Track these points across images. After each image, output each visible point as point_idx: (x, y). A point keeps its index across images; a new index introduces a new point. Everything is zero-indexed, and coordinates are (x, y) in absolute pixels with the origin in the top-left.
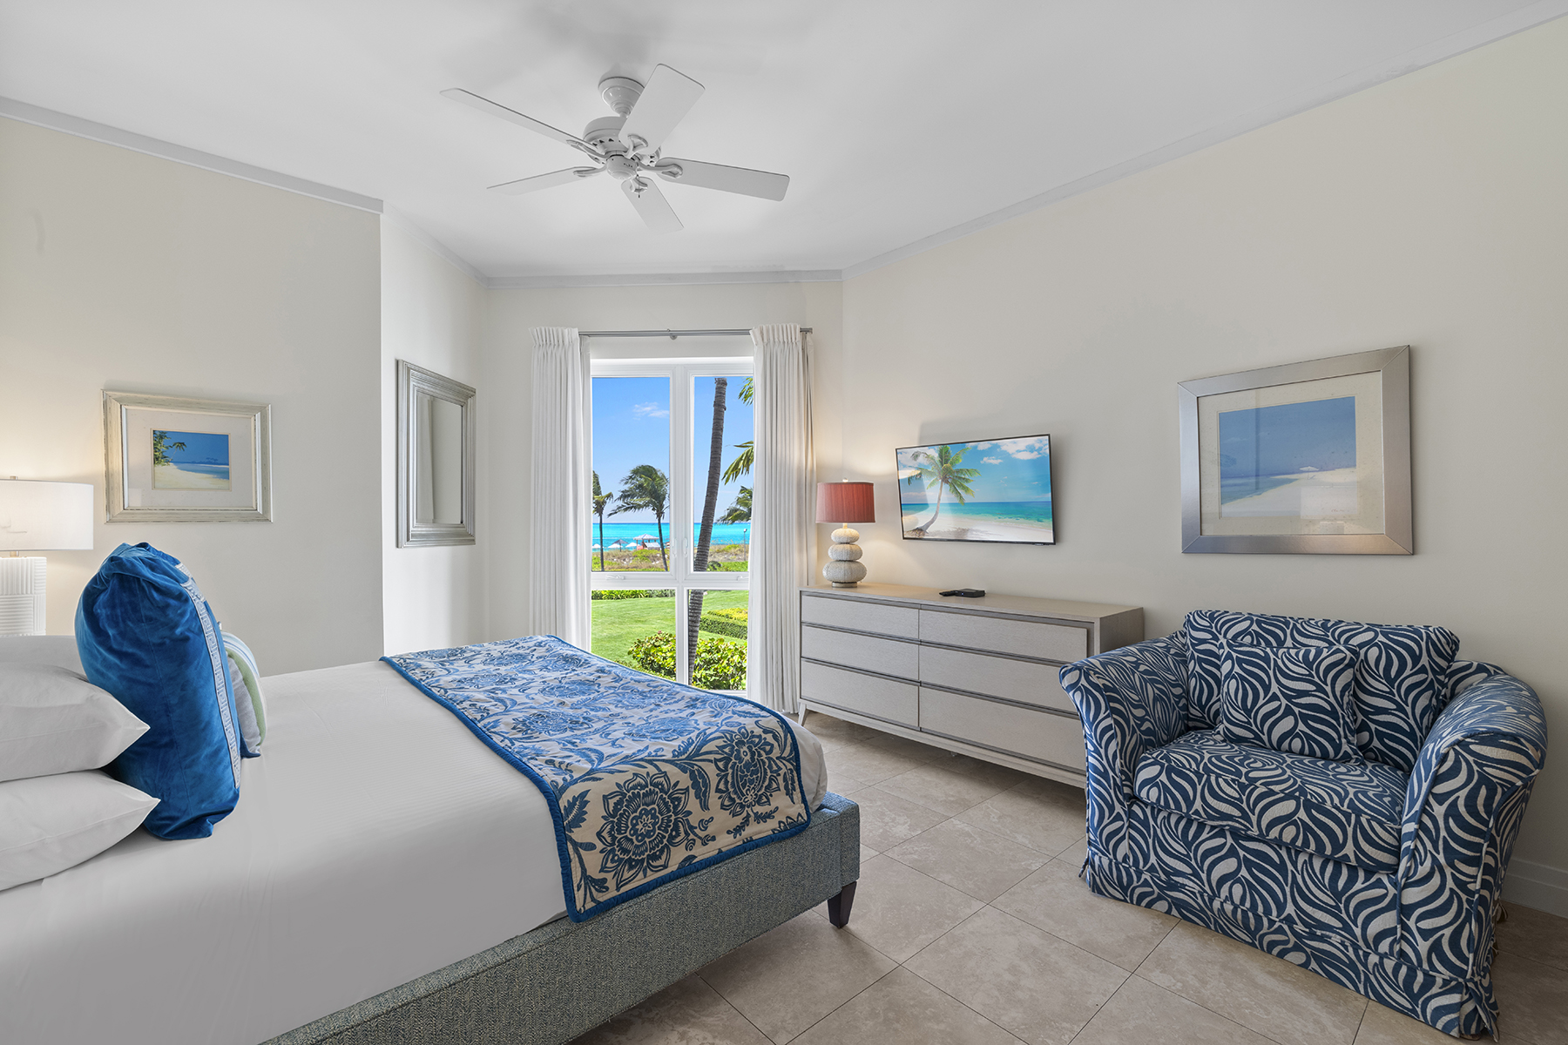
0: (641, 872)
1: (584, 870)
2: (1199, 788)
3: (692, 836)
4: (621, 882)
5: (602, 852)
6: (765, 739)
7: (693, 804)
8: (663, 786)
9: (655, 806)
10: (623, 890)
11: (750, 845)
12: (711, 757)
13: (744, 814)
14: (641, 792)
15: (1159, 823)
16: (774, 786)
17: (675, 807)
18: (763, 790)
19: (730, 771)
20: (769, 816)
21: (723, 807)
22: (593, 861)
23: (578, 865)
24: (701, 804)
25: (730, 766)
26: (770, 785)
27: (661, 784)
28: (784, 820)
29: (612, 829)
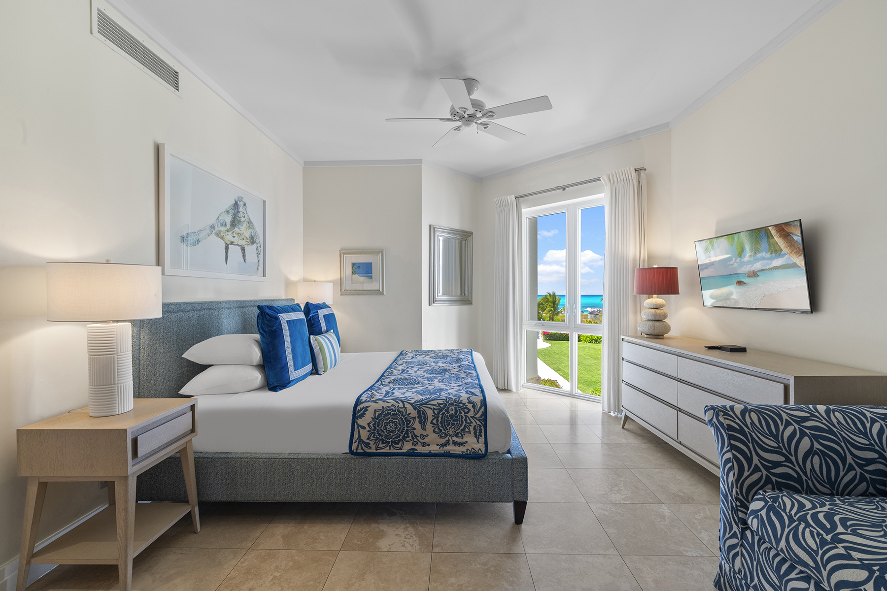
0: (388, 447)
1: (359, 436)
2: (787, 530)
3: (415, 440)
4: (378, 447)
5: (368, 431)
6: (467, 406)
7: (417, 425)
8: (403, 413)
9: (397, 421)
10: (378, 451)
11: (448, 455)
12: (432, 407)
13: (447, 439)
14: (392, 413)
15: (761, 551)
16: (467, 430)
17: (407, 424)
18: (460, 430)
19: (440, 416)
20: (462, 444)
21: (434, 431)
22: (364, 434)
23: (357, 433)
24: (421, 426)
25: (441, 413)
26: (463, 430)
27: (402, 412)
28: (470, 449)
29: (375, 424)
